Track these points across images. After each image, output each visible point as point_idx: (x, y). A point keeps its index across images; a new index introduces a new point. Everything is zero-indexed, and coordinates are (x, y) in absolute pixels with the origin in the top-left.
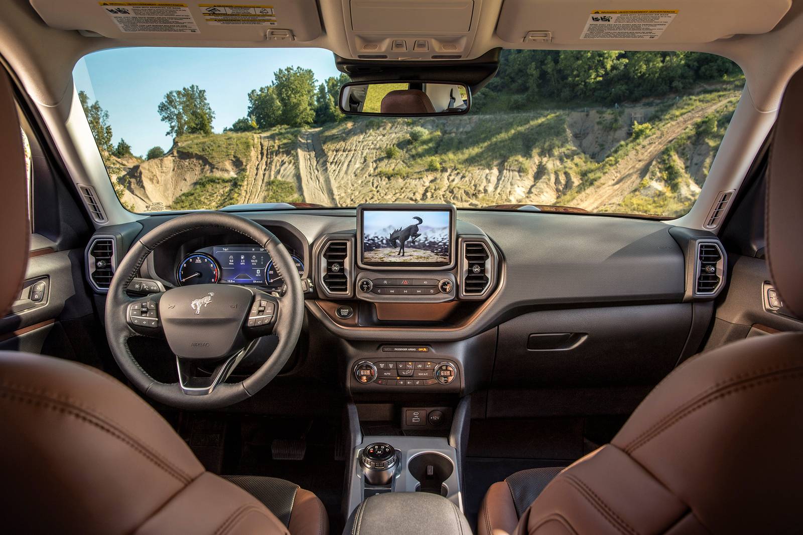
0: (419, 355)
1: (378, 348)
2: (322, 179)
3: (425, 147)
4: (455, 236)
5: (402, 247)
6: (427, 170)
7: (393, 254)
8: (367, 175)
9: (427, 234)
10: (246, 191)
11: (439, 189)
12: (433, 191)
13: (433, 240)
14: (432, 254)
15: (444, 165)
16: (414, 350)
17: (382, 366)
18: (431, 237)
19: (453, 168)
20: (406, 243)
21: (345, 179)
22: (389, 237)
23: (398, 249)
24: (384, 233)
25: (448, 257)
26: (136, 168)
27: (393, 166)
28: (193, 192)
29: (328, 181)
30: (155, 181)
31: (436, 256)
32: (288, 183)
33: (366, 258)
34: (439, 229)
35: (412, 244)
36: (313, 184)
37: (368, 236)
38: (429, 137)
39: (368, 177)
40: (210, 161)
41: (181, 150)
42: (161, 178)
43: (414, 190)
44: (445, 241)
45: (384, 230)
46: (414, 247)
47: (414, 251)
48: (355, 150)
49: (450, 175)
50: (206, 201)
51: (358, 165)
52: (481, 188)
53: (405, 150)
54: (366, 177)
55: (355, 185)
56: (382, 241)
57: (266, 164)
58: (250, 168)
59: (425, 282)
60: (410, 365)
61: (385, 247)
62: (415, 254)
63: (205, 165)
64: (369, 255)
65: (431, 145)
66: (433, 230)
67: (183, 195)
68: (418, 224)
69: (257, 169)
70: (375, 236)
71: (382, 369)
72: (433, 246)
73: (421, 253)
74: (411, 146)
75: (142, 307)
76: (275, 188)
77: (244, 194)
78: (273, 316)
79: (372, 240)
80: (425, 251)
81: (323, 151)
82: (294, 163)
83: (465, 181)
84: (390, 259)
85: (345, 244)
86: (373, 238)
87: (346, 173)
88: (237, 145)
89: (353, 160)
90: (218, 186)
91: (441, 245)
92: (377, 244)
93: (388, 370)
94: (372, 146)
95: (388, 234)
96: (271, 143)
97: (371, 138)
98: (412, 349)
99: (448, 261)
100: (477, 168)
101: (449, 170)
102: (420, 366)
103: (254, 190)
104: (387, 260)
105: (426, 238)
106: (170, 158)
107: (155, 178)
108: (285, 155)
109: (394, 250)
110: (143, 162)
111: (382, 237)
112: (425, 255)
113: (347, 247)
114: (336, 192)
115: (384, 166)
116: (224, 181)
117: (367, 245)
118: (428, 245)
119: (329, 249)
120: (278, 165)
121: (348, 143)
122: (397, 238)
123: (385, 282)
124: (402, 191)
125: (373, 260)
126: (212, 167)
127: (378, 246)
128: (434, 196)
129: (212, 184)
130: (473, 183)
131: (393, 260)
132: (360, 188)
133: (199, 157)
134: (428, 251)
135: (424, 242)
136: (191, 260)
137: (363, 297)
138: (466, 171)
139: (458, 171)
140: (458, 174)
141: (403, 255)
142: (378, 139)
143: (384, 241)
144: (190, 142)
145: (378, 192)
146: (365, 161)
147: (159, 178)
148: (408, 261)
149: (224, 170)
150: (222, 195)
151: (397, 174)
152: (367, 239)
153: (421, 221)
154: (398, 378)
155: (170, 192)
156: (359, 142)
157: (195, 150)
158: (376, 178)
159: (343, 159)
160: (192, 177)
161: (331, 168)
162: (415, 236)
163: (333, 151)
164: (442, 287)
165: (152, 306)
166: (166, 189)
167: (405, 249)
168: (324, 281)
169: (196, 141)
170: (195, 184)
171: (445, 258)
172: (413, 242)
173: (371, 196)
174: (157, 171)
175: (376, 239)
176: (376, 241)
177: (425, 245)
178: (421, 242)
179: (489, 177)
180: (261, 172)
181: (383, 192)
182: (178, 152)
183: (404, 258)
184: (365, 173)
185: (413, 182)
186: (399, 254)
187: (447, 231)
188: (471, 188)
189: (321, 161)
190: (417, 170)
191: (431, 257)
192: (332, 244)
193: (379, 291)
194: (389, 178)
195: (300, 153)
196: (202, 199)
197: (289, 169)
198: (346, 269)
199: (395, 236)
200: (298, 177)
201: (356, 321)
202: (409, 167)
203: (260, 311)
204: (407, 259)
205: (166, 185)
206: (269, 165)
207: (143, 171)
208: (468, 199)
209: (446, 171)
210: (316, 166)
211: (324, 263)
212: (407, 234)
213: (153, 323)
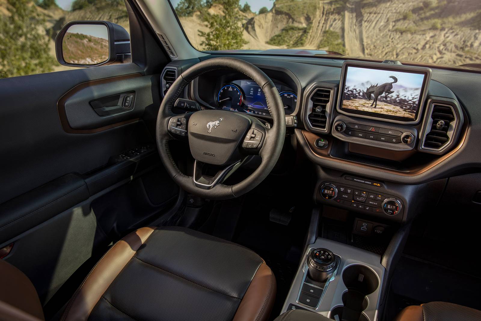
0: (373, 188)
1: (342, 176)
2: (357, 31)
3: (432, 12)
4: (426, 97)
5: (376, 100)
6: (430, 29)
7: (367, 105)
8: (387, 30)
9: (399, 92)
10: (311, 36)
11: (436, 42)
12: (431, 44)
13: (404, 98)
14: (401, 110)
15: (444, 25)
16: (370, 183)
17: (342, 189)
18: (403, 95)
19: (450, 28)
20: (379, 97)
21: (372, 33)
22: (365, 91)
23: (372, 102)
24: (362, 86)
25: (414, 114)
26: (252, 19)
27: (406, 25)
28: (281, 34)
29: (361, 33)
30: (261, 27)
31: (404, 112)
32: (336, 33)
33: (345, 105)
34: (411, 89)
35: (384, 99)
36: (352, 34)
37: (348, 87)
38: (437, 5)
39: (387, 32)
40: (293, 16)
41: (277, 9)
42: (265, 25)
43: (418, 42)
44: (415, 100)
45: (363, 84)
46: (386, 102)
47: (385, 105)
48: (382, 13)
49: (446, 33)
50: (287, 40)
51: (382, 24)
52: (469, 44)
53: (417, 14)
54: (386, 32)
55: (378, 37)
56: (359, 93)
57: (325, 20)
58: (315, 22)
59: (390, 132)
60: (364, 194)
61: (361, 98)
62: (386, 107)
63: (289, 19)
64: (347, 103)
65: (437, 11)
66: (406, 90)
67: (276, 36)
68: (393, 83)
69: (319, 23)
70: (354, 88)
71: (342, 191)
72: (403, 103)
73: (391, 107)
74: (422, 12)
75: (178, 121)
76: (328, 35)
77: (309, 37)
78: (260, 143)
79: (351, 91)
80: (394, 107)
81: (361, 13)
82: (342, 20)
83: (457, 38)
84: (364, 109)
85: (329, 92)
86: (352, 90)
87: (374, 28)
88: (309, 7)
89: (380, 20)
90: (295, 32)
91: (411, 103)
92: (355, 95)
93: (346, 193)
94: (394, 11)
95: (365, 88)
96: (330, 7)
97: (395, 5)
98: (368, 183)
99: (413, 118)
100: (469, 29)
101: (446, 30)
102: (372, 196)
103: (316, 36)
104: (361, 109)
105: (398, 96)
106: (271, 14)
107: (261, 26)
108: (337, 15)
109: (368, 102)
110: (256, 15)
111: (360, 90)
112: (395, 110)
113: (330, 94)
114: (365, 40)
115: (401, 25)
116: (299, 29)
117: (347, 94)
118: (398, 101)
119: (316, 94)
120: (332, 21)
121: (379, 9)
122: (373, 92)
123: (356, 127)
124: (409, 42)
125: (350, 107)
126: (293, 20)
127: (355, 97)
128: (431, 47)
129: (292, 30)
130: (463, 39)
131: (366, 109)
132: (381, 39)
133: (287, 14)
134: (397, 107)
135: (395, 99)
136: (226, 88)
137: (337, 136)
138: (460, 30)
139: (453, 30)
140: (453, 32)
141: (375, 107)
142: (400, 6)
143: (361, 94)
144: (282, 5)
145: (392, 42)
146: (388, 20)
147: (264, 25)
148: (378, 112)
149: (300, 23)
150: (297, 38)
151: (408, 31)
152: (347, 90)
153: (396, 80)
154: (353, 201)
155: (268, 34)
156: (386, 8)
157: (285, 10)
158: (393, 33)
159: (373, 19)
160: (282, 25)
161: (365, 24)
162: (388, 93)
163: (367, 13)
164: (403, 138)
165: (184, 121)
166: (267, 32)
167: (378, 103)
168: (309, 118)
169: (286, 4)
170: (283, 30)
171: (411, 115)
172: (386, 97)
173: (387, 44)
174: (263, 22)
175: (354, 91)
176: (354, 93)
177: (396, 101)
178: (393, 98)
179: (477, 36)
180: (321, 25)
181: (395, 42)
182: (275, 10)
183: (375, 110)
184: (386, 29)
185: (418, 37)
186: (372, 106)
187: (418, 92)
188: (461, 43)
189: (359, 19)
190: (423, 29)
191: (399, 112)
192: (318, 90)
193: (350, 133)
194: (402, 33)
195: (347, 14)
196: (286, 39)
197: (338, 24)
198: (327, 112)
199: (371, 90)
200: (343, 29)
201: (329, 152)
202: (417, 26)
203: (252, 137)
204: (377, 110)
205: (267, 30)
206: (326, 20)
207: (256, 21)
208: (456, 51)
209: (444, 30)
210: (355, 23)
211: (310, 104)
212: (381, 90)
213: (183, 134)
